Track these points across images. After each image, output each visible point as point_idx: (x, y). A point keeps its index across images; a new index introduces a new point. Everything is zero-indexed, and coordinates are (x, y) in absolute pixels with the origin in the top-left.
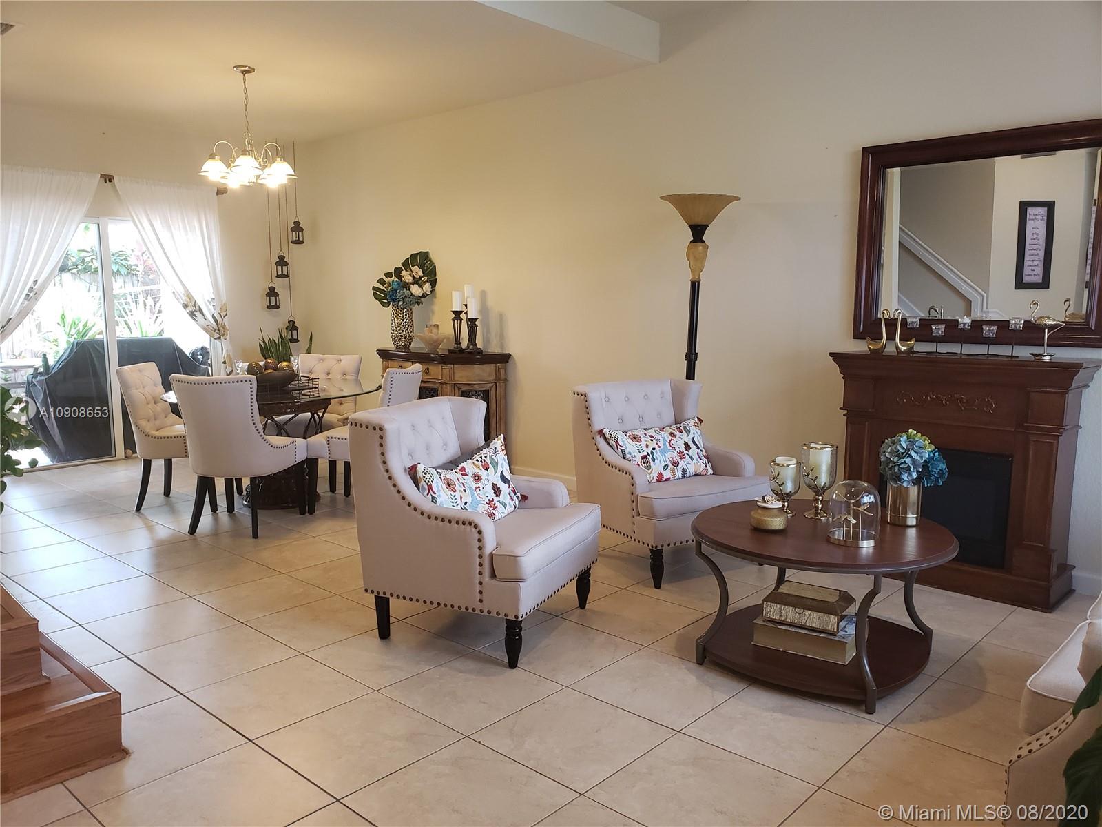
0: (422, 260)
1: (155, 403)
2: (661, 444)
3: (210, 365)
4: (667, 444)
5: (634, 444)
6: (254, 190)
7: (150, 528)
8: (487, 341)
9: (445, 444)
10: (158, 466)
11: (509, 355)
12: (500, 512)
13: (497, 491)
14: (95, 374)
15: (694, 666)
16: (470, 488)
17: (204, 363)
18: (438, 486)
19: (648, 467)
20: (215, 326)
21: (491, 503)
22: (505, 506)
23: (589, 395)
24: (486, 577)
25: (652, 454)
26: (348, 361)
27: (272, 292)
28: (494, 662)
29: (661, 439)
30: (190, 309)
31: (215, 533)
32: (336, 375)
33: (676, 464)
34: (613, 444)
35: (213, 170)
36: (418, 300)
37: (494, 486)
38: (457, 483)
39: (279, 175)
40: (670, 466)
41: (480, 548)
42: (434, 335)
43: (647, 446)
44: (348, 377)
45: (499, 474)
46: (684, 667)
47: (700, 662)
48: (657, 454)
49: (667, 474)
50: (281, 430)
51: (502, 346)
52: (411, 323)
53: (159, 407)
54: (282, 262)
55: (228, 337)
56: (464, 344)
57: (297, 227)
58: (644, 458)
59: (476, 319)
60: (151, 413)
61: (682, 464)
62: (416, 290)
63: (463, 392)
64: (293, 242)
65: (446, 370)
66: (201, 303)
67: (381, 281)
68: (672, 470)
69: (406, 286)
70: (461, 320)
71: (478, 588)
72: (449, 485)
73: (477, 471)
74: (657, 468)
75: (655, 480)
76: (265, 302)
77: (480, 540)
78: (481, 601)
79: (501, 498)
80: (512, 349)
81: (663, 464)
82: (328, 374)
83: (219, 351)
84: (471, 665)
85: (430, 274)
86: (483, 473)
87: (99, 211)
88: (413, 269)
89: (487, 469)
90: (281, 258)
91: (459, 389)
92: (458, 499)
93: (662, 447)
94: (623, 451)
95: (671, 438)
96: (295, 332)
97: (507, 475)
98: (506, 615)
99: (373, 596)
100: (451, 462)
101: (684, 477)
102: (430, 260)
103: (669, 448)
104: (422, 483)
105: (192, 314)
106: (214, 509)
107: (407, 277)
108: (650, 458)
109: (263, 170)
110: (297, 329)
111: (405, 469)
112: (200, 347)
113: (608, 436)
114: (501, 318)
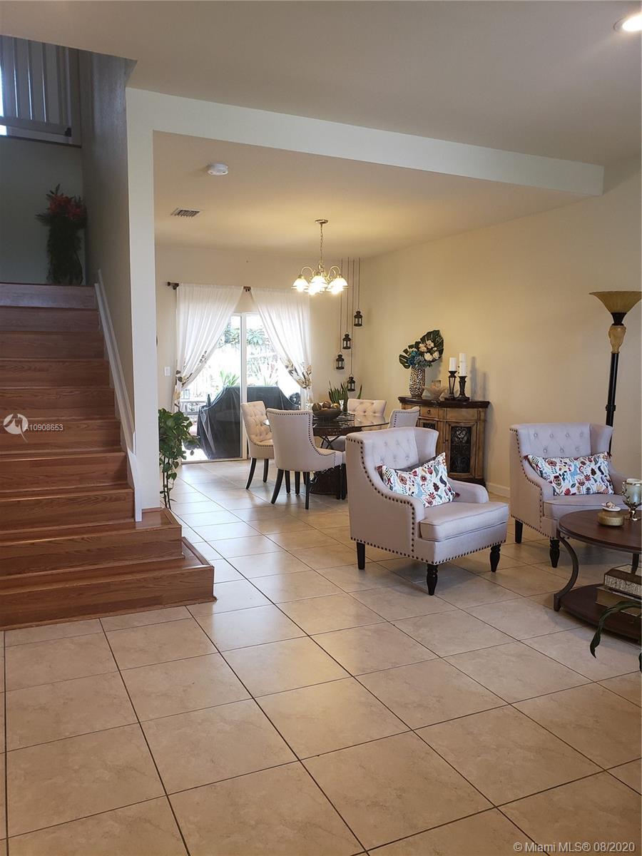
0: (435, 336)
1: (261, 425)
2: (572, 469)
3: (300, 404)
4: (578, 470)
5: (550, 467)
6: (324, 297)
7: (252, 499)
8: (474, 392)
9: (408, 457)
10: (260, 465)
11: (489, 402)
12: (437, 501)
13: (437, 488)
14: (235, 408)
15: (552, 612)
16: (418, 484)
17: (297, 403)
18: (394, 480)
19: (559, 484)
20: (304, 380)
21: (432, 495)
22: (441, 498)
23: (520, 431)
24: (416, 537)
25: (564, 475)
26: (378, 404)
27: (340, 359)
28: (421, 590)
29: (573, 466)
30: (290, 369)
31: (288, 504)
32: (369, 413)
33: (582, 484)
34: (535, 467)
35: (300, 284)
36: (429, 363)
37: (435, 485)
38: (408, 479)
39: (339, 286)
40: (577, 485)
41: (413, 518)
42: (436, 387)
43: (560, 469)
44: (376, 415)
45: (439, 477)
46: (544, 610)
47: (557, 609)
48: (568, 476)
49: (573, 490)
50: (330, 446)
51: (484, 396)
52: (423, 379)
53: (263, 428)
54: (347, 338)
55: (311, 387)
56: (457, 394)
57: (358, 315)
58: (556, 477)
59: (466, 377)
60: (258, 432)
61: (587, 484)
62: (428, 357)
63: (452, 427)
64: (356, 325)
65: (441, 412)
66: (296, 365)
67: (406, 351)
68: (578, 487)
69: (422, 354)
70: (455, 377)
71: (411, 542)
72: (402, 480)
73: (424, 474)
74: (566, 485)
75: (563, 494)
76: (335, 365)
77: (413, 514)
78: (413, 551)
79: (439, 493)
80: (491, 398)
81: (572, 483)
82: (365, 412)
83: (306, 395)
84: (406, 589)
85: (439, 346)
86: (428, 476)
87: (242, 308)
88: (427, 342)
89: (431, 474)
90: (347, 336)
91: (449, 425)
92: (408, 489)
93: (573, 471)
94: (541, 471)
95: (581, 465)
96: (353, 384)
97: (445, 479)
98: (427, 561)
99: (355, 542)
100: (409, 468)
101: (588, 494)
102: (440, 336)
103: (579, 472)
104: (385, 477)
105: (291, 372)
106: (288, 491)
107: (422, 348)
108: (561, 478)
109: (329, 284)
110: (354, 382)
111: (375, 468)
112: (295, 393)
113: (531, 460)
114: (485, 375)
